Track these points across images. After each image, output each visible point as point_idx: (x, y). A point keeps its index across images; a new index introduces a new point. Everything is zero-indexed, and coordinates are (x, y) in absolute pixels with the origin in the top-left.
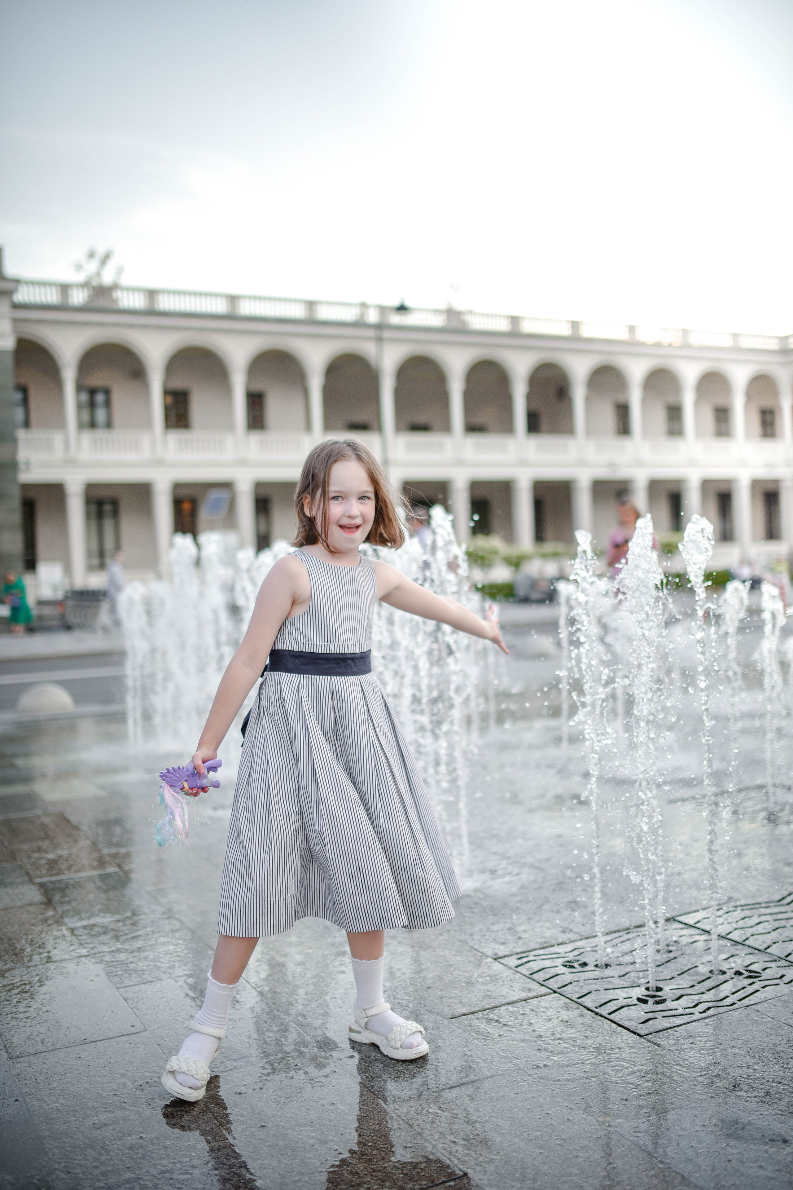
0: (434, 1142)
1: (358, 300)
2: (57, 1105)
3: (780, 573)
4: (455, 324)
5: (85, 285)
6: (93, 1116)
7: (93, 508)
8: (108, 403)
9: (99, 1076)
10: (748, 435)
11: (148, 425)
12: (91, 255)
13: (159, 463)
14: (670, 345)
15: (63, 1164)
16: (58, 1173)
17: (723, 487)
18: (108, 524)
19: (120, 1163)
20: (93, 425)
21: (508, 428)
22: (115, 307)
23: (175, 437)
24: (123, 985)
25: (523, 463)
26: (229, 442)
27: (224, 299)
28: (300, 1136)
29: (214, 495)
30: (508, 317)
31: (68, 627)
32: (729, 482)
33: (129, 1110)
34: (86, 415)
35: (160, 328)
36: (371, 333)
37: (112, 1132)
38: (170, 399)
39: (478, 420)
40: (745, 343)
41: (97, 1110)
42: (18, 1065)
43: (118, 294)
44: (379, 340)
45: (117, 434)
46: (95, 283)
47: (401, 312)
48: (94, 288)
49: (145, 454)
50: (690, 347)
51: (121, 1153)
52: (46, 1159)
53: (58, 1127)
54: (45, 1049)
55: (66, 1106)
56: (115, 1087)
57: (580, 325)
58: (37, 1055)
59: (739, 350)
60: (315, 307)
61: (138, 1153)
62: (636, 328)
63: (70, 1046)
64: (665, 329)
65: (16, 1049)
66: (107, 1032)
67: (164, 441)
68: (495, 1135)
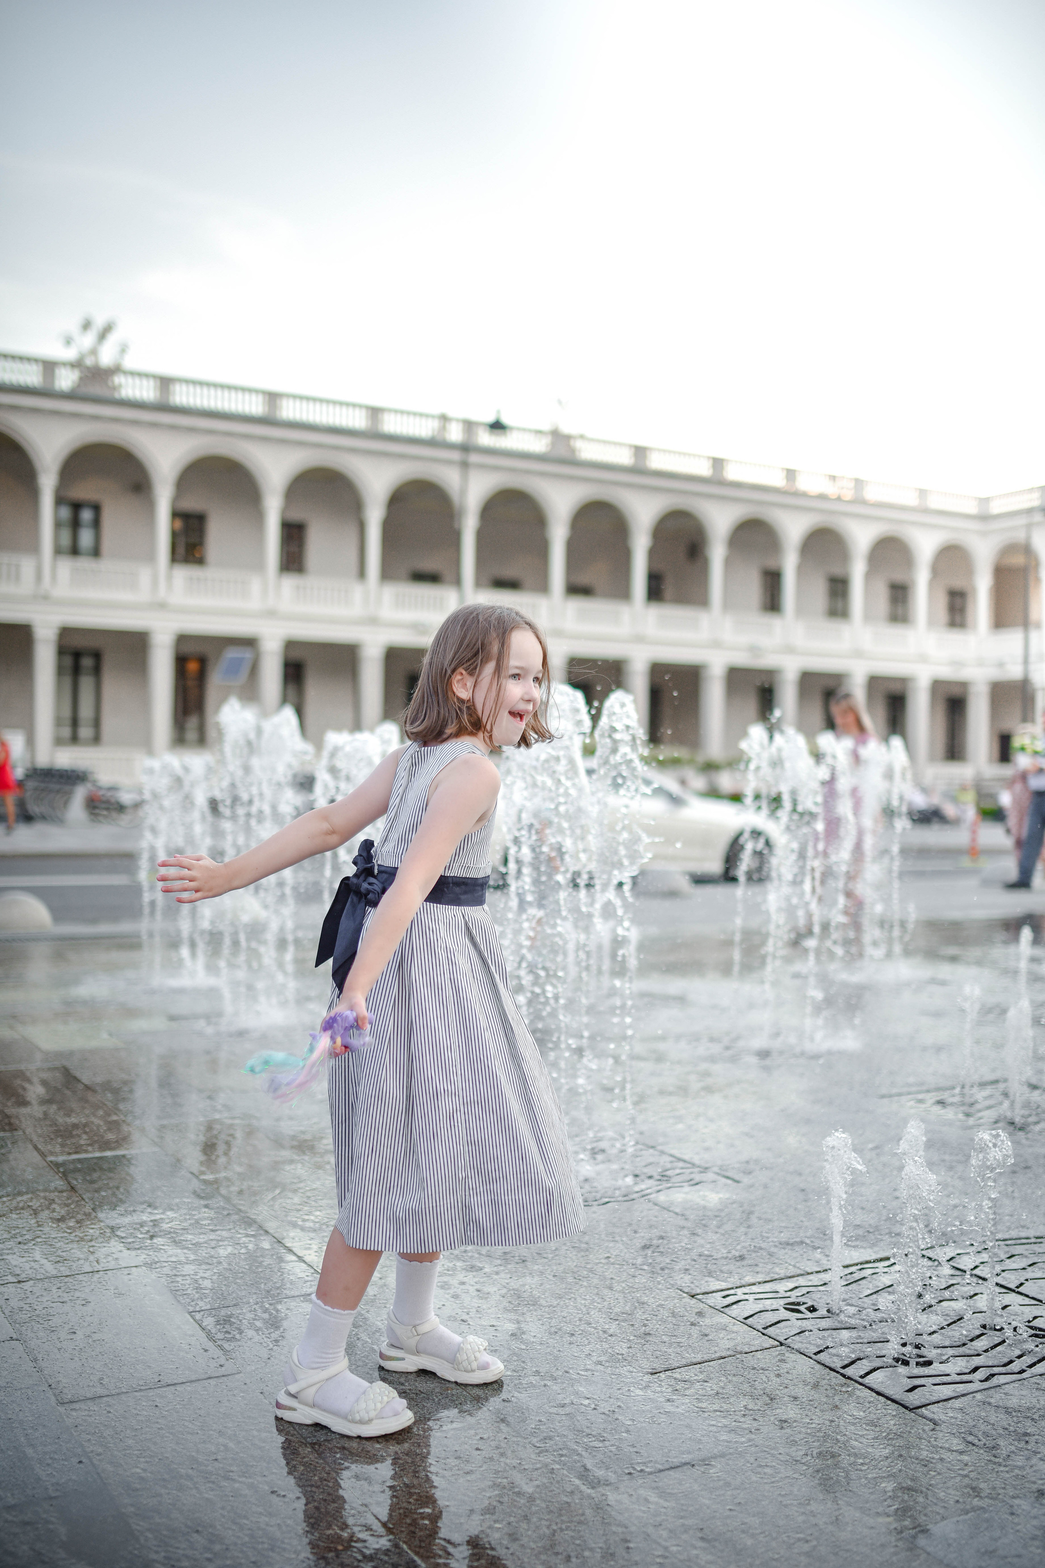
0: (664, 1543)
1: (437, 411)
2: (138, 1470)
3: (965, 804)
4: (562, 452)
5: (76, 365)
6: (191, 1489)
7: (68, 661)
8: (96, 524)
9: (189, 1433)
10: (931, 623)
11: (150, 557)
12: (87, 325)
13: (162, 606)
14: (839, 499)
15: (163, 1554)
17: (896, 688)
18: (86, 683)
19: (240, 1555)
20: (75, 551)
21: (623, 593)
22: (116, 396)
23: (183, 573)
24: (197, 1309)
25: (640, 639)
26: (255, 585)
27: (260, 398)
29: (231, 653)
30: (631, 446)
31: (27, 818)
32: (904, 681)
33: (240, 1482)
34: (66, 539)
35: (173, 428)
36: (456, 456)
37: (221, 1511)
38: (179, 524)
39: (584, 579)
40: (935, 502)
41: (195, 1479)
42: (74, 1414)
43: (118, 379)
44: (465, 465)
45: (105, 565)
46: (89, 362)
47: (496, 431)
48: (88, 368)
49: (143, 594)
50: (864, 502)
51: (239, 1542)
52: (137, 1546)
53: (145, 1502)
54: (106, 1392)
55: (151, 1473)
56: (213, 1449)
57: (725, 464)
58: (97, 1401)
59: (926, 511)
60: (380, 416)
61: (263, 1543)
62: (797, 474)
63: (141, 1390)
64: (833, 478)
65: (65, 1391)
66: (187, 1372)
67: (169, 578)
68: (743, 1536)
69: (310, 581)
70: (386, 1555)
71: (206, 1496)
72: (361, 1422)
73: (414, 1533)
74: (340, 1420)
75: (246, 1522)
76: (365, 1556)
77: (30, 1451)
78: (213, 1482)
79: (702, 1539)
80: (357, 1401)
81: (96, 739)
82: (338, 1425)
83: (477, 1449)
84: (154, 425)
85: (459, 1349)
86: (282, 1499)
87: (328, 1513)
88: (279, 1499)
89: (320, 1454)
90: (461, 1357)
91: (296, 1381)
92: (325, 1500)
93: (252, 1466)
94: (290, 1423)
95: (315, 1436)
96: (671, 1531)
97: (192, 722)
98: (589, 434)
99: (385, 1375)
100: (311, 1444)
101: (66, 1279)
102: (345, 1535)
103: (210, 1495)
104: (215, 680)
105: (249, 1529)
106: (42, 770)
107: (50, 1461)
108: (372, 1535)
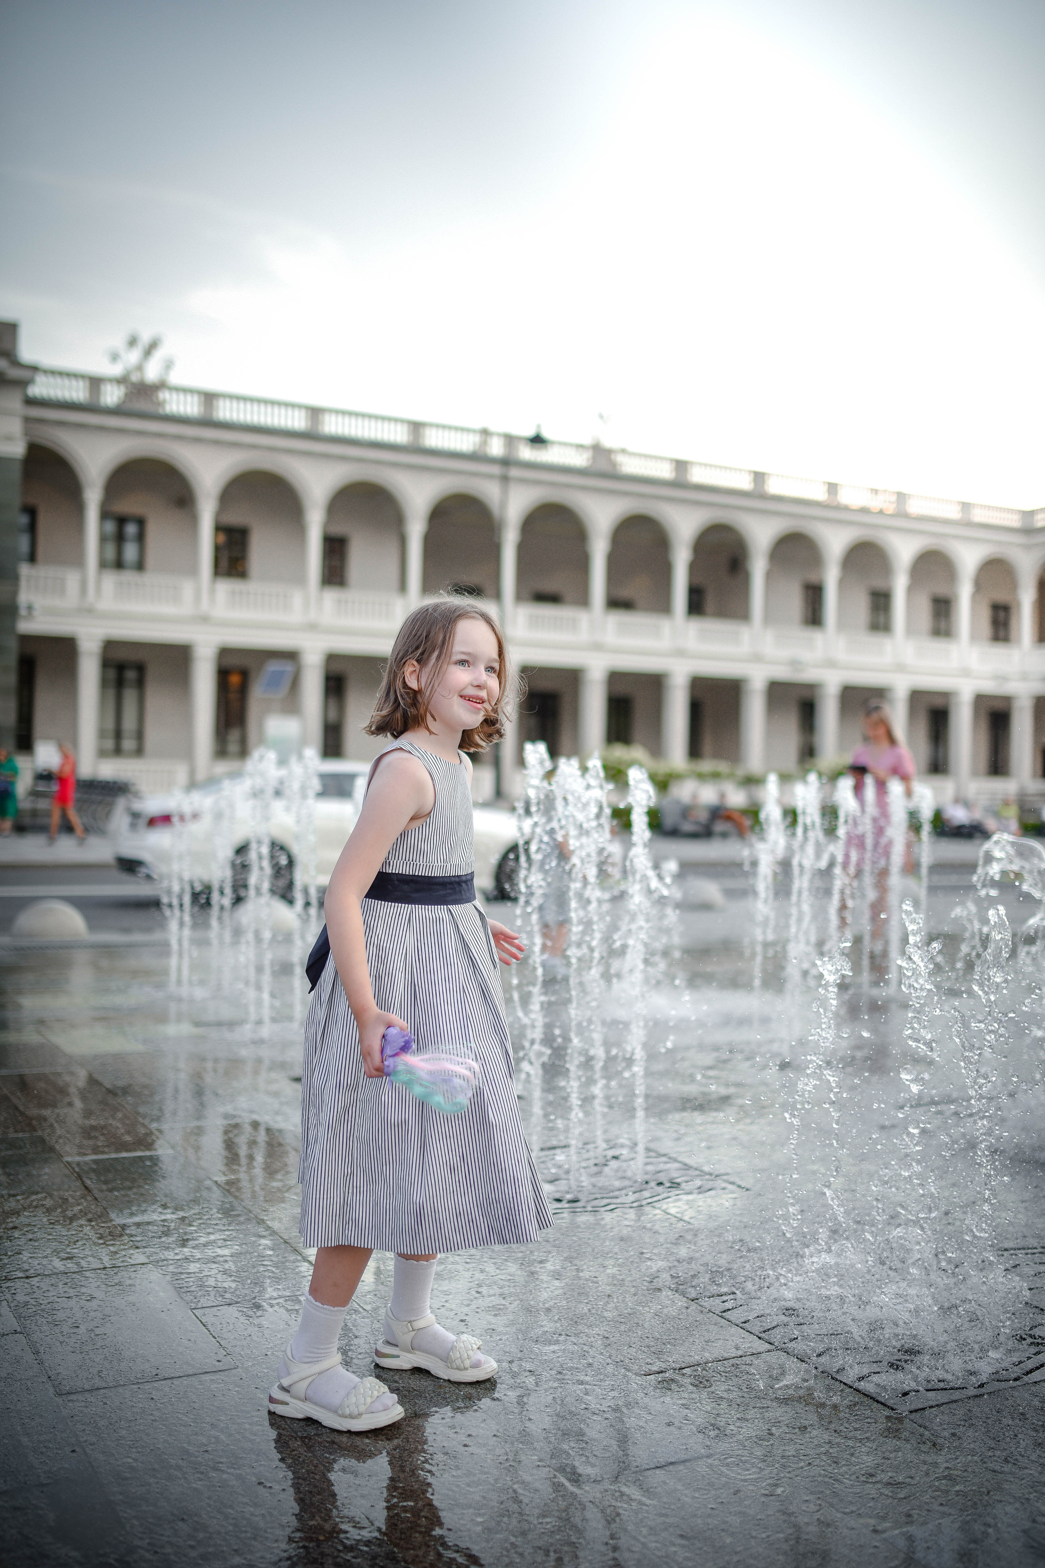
0: (643, 1540)
1: (478, 426)
2: (130, 1460)
3: (1007, 819)
4: (603, 466)
5: (122, 381)
6: (180, 1478)
7: (112, 674)
8: (141, 538)
9: (182, 1425)
10: (974, 637)
11: (193, 570)
12: (133, 342)
13: (204, 620)
14: (881, 512)
15: (147, 1541)
16: (142, 1552)
17: (938, 702)
18: (130, 697)
19: (223, 1543)
20: (119, 564)
21: (664, 607)
22: (161, 411)
23: (225, 587)
24: (200, 1305)
25: (680, 653)
26: (297, 599)
27: (303, 413)
28: (462, 1522)
29: (273, 666)
30: (672, 460)
32: (946, 695)
33: (228, 1473)
34: (110, 552)
35: (217, 443)
36: (496, 470)
37: (207, 1501)
38: (222, 538)
39: (624, 593)
40: (979, 516)
41: (185, 1470)
42: (71, 1404)
43: (163, 395)
44: (505, 479)
45: (148, 578)
46: (134, 378)
47: (537, 445)
48: (133, 384)
49: (186, 608)
50: (906, 516)
51: (223, 1531)
52: (123, 1532)
53: (133, 1491)
54: (104, 1385)
55: (141, 1463)
56: (204, 1441)
57: (766, 477)
58: (95, 1393)
59: (970, 524)
60: (421, 430)
61: (246, 1532)
62: (839, 487)
63: (138, 1383)
64: (876, 491)
65: (64, 1382)
66: (185, 1366)
67: (212, 592)
68: (723, 1534)
69: (351, 595)
70: (366, 1546)
71: (194, 1485)
72: (351, 1417)
73: (396, 1525)
74: (331, 1415)
75: (231, 1511)
76: (345, 1546)
77: (25, 1440)
78: (202, 1473)
79: (682, 1536)
80: (347, 1395)
81: (139, 752)
82: (329, 1420)
83: (465, 1446)
84: (198, 440)
85: (453, 1348)
86: (269, 1490)
87: (312, 1504)
88: (264, 1490)
89: (309, 1448)
90: (454, 1355)
91: (289, 1374)
92: (311, 1492)
93: (241, 1458)
94: (282, 1417)
95: (305, 1431)
96: (651, 1528)
97: (234, 735)
98: (630, 449)
99: (381, 1372)
100: (301, 1438)
101: (74, 1276)
102: (327, 1527)
103: (198, 1485)
104: (257, 694)
105: (233, 1519)
106: (84, 781)
107: (44, 1450)
108: (354, 1527)
